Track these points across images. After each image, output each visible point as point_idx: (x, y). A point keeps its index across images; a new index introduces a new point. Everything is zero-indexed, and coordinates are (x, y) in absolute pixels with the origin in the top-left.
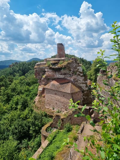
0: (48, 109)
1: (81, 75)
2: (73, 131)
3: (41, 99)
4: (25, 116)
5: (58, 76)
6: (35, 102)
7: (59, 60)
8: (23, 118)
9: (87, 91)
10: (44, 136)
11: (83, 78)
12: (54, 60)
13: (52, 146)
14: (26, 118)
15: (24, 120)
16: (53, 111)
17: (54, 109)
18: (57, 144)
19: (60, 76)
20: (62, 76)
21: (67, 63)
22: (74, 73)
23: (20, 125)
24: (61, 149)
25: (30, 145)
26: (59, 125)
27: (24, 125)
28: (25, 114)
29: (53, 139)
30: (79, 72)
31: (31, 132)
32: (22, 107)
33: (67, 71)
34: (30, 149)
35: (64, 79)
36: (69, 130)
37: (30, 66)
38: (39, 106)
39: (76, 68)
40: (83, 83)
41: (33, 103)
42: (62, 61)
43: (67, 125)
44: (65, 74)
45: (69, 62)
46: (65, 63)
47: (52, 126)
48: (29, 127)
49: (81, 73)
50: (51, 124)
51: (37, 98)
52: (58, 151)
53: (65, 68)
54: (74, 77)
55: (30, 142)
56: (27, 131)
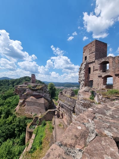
0: (28, 114)
1: (48, 93)
2: (47, 124)
3: (21, 108)
4: (10, 121)
5: (35, 93)
6: (16, 110)
7: (37, 85)
8: (8, 124)
9: (51, 101)
10: (29, 132)
11: (49, 94)
12: (34, 85)
13: (37, 136)
14: (11, 123)
15: (10, 124)
16: (31, 114)
17: (31, 113)
18: (40, 134)
19: (36, 93)
20: (38, 94)
21: (41, 87)
22: (45, 92)
23: (7, 129)
24: (44, 137)
25: (15, 142)
26: (37, 123)
27: (10, 128)
28: (10, 120)
29: (37, 132)
30: (47, 91)
31: (16, 132)
32: (5, 115)
33: (41, 91)
34: (16, 144)
35: (39, 95)
36: (45, 124)
37: (1, 83)
38: (20, 113)
39: (46, 89)
40: (49, 97)
41: (14, 111)
42: (38, 86)
43: (44, 121)
44: (39, 92)
45: (43, 86)
46: (40, 87)
47: (32, 124)
48: (14, 129)
49: (48, 92)
50: (32, 123)
51: (18, 107)
52: (43, 138)
53: (40, 89)
54: (45, 94)
55: (15, 140)
56: (13, 132)
